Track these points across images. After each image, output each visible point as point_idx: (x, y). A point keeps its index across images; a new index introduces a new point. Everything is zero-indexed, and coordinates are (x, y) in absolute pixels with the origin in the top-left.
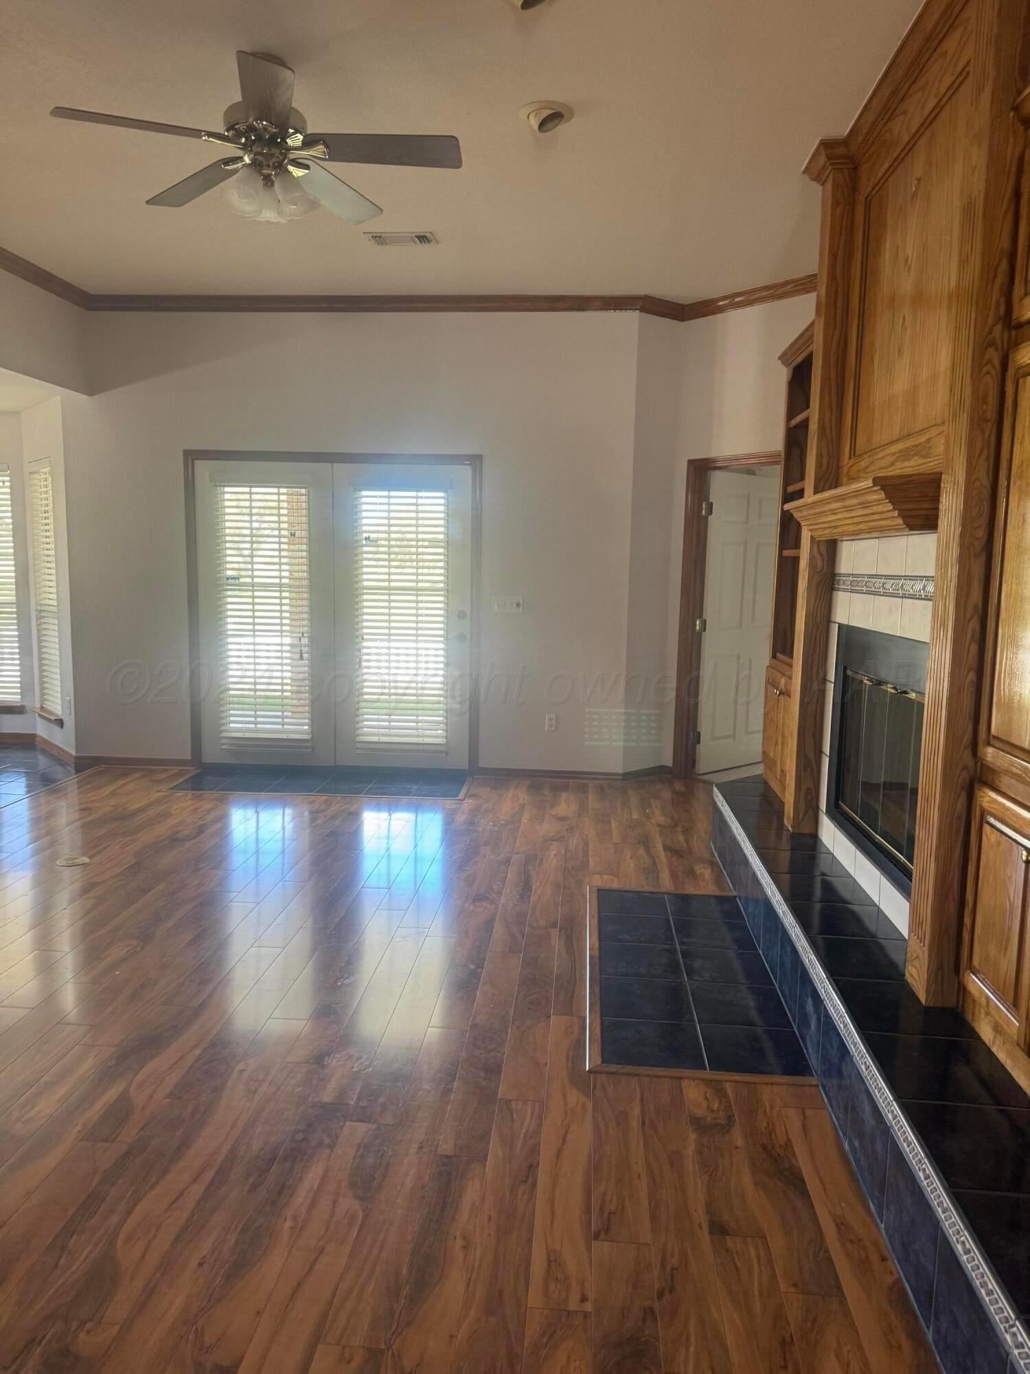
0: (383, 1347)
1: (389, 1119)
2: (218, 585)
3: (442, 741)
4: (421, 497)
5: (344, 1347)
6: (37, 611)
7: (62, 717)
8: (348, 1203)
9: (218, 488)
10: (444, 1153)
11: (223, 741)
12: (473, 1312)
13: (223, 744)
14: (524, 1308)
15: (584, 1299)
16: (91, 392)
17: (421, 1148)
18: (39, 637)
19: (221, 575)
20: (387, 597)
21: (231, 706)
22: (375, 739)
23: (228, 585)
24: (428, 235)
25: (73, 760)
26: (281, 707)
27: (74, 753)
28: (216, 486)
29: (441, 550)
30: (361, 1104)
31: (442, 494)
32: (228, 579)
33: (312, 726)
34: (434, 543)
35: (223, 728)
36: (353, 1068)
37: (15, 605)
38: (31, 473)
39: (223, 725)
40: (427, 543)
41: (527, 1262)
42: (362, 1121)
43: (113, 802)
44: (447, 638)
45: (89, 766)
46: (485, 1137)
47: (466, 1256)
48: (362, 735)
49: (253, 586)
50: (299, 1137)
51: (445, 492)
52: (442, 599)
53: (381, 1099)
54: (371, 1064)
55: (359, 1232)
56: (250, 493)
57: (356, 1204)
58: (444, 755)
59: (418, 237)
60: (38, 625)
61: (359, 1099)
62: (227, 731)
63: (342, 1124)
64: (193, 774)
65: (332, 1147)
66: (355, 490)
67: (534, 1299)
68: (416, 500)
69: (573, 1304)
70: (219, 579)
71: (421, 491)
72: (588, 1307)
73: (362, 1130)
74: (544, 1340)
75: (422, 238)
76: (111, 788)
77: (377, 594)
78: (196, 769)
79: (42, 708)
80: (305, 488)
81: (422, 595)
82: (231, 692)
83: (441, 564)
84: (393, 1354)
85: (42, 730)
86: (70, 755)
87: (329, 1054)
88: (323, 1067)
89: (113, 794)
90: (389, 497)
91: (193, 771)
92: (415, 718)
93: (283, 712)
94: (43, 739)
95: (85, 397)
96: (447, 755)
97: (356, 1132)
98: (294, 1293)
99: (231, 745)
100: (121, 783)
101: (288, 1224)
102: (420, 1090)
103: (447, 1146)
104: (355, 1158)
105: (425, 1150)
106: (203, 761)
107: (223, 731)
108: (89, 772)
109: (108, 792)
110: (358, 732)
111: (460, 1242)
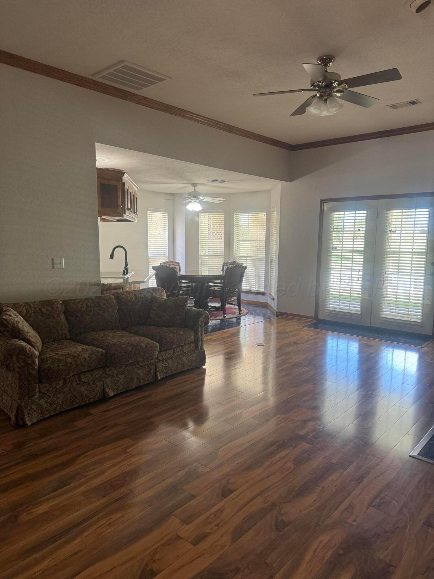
0: (278, 504)
1: (319, 446)
2: (329, 250)
3: (420, 321)
4: (417, 212)
5: (266, 499)
6: (271, 260)
7: (274, 297)
8: (291, 465)
9: (332, 213)
10: (332, 462)
11: (326, 311)
12: (312, 508)
13: (326, 312)
14: (331, 514)
15: (354, 521)
16: (290, 181)
17: (324, 458)
18: (271, 269)
19: (330, 247)
20: (411, 256)
21: (330, 298)
22: (388, 317)
23: (332, 250)
24: (415, 101)
25: (275, 312)
26: (349, 300)
27: (276, 310)
28: (331, 212)
29: (425, 235)
30: (312, 439)
31: (427, 210)
32: (333, 248)
33: (361, 308)
34: (422, 232)
35: (326, 306)
36: (316, 427)
37: (264, 258)
38: (272, 211)
39: (327, 305)
40: (419, 232)
41: (340, 504)
42: (309, 444)
43: (282, 328)
44: (425, 275)
45: (281, 315)
46: (351, 463)
47: (320, 493)
48: (383, 314)
49: (342, 251)
50: (286, 441)
51: (429, 209)
52: (424, 257)
53: (319, 440)
54: (323, 428)
55: (289, 473)
56: (355, 214)
57: (293, 466)
58: (420, 327)
59: (410, 103)
60: (271, 265)
61: (312, 437)
62: (328, 307)
63: (302, 442)
64: (314, 322)
65: (294, 448)
66: (387, 210)
67: (336, 514)
68: (414, 213)
69: (350, 520)
70: (329, 248)
71: (417, 209)
72: (355, 524)
73: (307, 446)
74: (332, 525)
75: (413, 103)
76: (284, 323)
77: (393, 254)
78: (316, 321)
79: (270, 294)
80: (366, 211)
81: (414, 255)
82: (331, 293)
83: (425, 241)
84: (280, 507)
85: (269, 301)
86: (275, 311)
87: (309, 421)
88: (306, 424)
89: (283, 325)
90: (415, 212)
91: (314, 321)
92: (407, 309)
93: (339, 301)
94: (270, 305)
95: (289, 183)
96: (421, 327)
97: (305, 446)
98: (260, 481)
99: (329, 313)
100: (287, 322)
101: (268, 463)
102: (335, 441)
103: (334, 461)
104: (300, 453)
105: (326, 459)
106: (319, 318)
107: (326, 307)
108: (279, 317)
109: (282, 325)
110: (381, 313)
111: (320, 488)
